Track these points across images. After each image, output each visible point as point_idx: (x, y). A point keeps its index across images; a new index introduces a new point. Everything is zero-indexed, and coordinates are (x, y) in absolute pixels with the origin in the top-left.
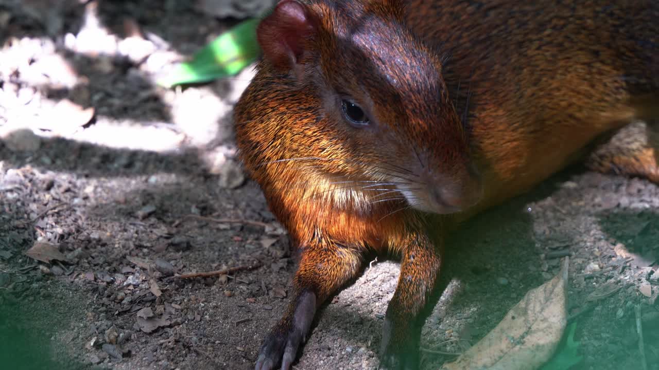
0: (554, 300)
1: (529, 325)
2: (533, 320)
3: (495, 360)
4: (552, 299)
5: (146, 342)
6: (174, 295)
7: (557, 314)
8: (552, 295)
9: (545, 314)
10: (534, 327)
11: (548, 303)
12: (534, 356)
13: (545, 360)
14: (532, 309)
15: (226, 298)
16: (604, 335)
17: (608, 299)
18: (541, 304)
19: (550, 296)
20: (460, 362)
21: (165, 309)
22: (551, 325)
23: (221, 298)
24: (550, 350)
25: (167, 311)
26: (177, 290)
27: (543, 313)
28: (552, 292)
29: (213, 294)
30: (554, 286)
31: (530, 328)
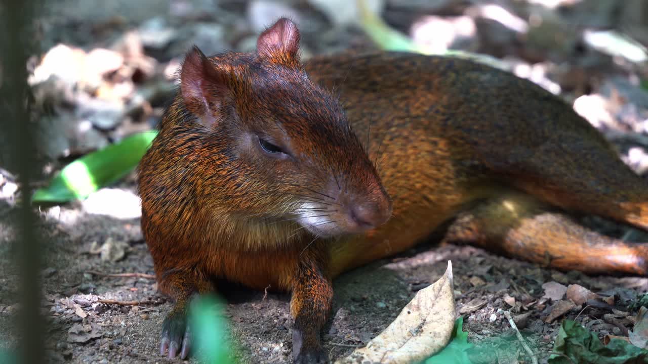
0: (443, 296)
1: (424, 318)
2: (426, 314)
3: (401, 344)
4: (441, 296)
5: (82, 350)
6: (96, 318)
7: (447, 308)
8: (441, 293)
9: (436, 308)
10: (428, 320)
11: (438, 299)
12: (434, 341)
13: (443, 344)
14: (424, 305)
15: (144, 320)
16: (484, 331)
17: (478, 310)
18: (432, 301)
19: (439, 293)
20: (370, 347)
21: (92, 327)
22: (442, 317)
23: (139, 320)
24: (446, 337)
25: (94, 327)
26: (98, 314)
27: (434, 308)
28: (440, 290)
29: (131, 318)
30: (441, 286)
31: (425, 320)
